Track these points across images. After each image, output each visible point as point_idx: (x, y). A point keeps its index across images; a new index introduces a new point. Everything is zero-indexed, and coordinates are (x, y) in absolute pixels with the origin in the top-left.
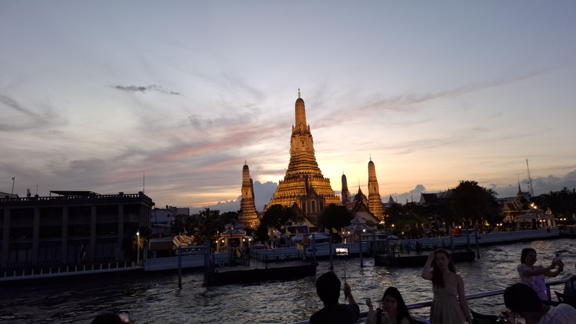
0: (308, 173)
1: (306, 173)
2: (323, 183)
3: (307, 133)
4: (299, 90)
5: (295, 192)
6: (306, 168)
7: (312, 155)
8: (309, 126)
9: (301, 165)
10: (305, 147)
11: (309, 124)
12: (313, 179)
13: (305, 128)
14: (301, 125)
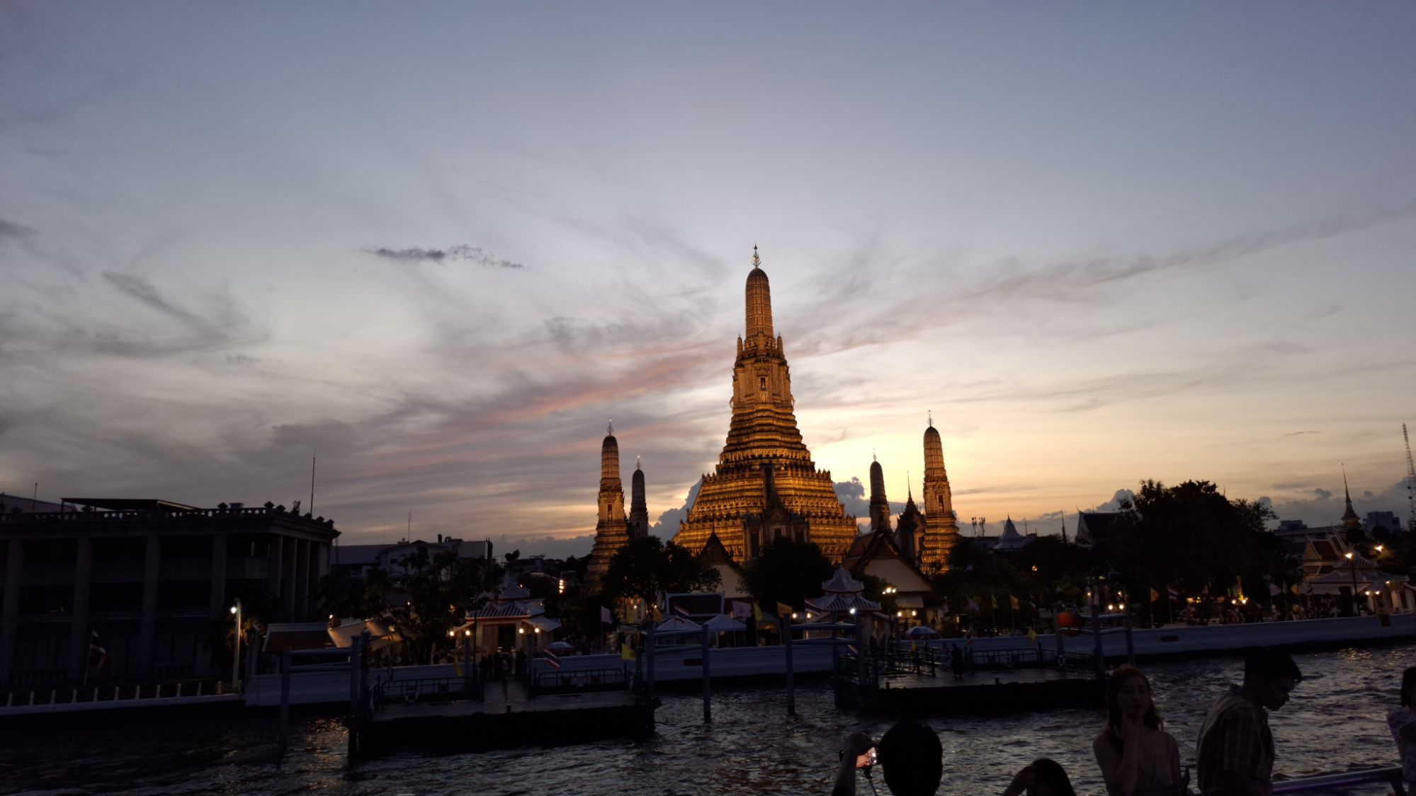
0: (775, 456)
1: (768, 456)
2: (812, 483)
3: (773, 357)
4: (756, 248)
5: (740, 505)
6: (769, 443)
7: (788, 411)
8: (779, 337)
9: (758, 437)
10: (767, 392)
11: (779, 334)
12: (785, 472)
13: (769, 345)
14: (759, 335)
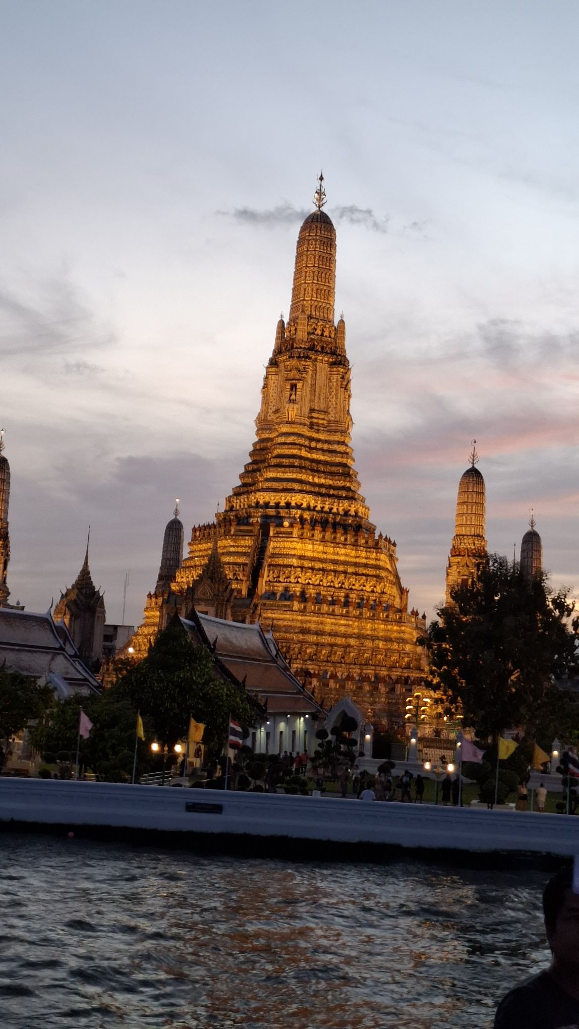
0: (288, 505)
1: (277, 505)
4: (321, 178)
8: (342, 322)
11: (342, 316)
12: (289, 530)
